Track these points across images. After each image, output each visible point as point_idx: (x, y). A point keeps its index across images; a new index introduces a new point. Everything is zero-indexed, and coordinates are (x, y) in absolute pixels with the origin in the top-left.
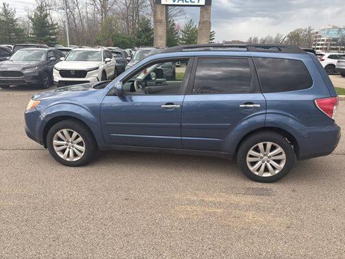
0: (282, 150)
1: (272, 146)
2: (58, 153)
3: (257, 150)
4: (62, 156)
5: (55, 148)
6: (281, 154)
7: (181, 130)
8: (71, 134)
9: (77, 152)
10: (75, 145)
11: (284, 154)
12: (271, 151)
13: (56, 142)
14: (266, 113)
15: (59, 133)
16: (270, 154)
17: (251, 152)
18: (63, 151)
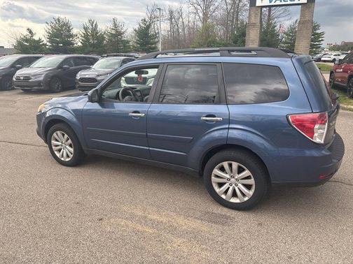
0: (250, 174)
1: (239, 167)
2: (56, 152)
3: (222, 169)
4: (58, 155)
5: (53, 148)
6: (248, 178)
7: (148, 141)
8: (63, 135)
9: (69, 154)
10: (67, 147)
11: (253, 179)
12: (239, 173)
13: (54, 142)
14: (229, 128)
15: (55, 134)
16: (237, 176)
17: (216, 171)
18: (60, 150)
